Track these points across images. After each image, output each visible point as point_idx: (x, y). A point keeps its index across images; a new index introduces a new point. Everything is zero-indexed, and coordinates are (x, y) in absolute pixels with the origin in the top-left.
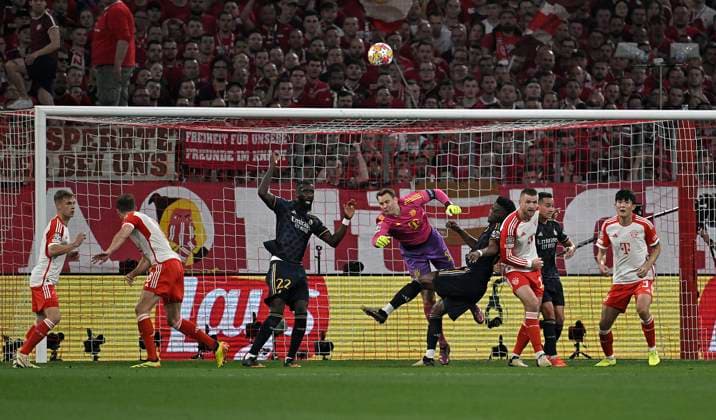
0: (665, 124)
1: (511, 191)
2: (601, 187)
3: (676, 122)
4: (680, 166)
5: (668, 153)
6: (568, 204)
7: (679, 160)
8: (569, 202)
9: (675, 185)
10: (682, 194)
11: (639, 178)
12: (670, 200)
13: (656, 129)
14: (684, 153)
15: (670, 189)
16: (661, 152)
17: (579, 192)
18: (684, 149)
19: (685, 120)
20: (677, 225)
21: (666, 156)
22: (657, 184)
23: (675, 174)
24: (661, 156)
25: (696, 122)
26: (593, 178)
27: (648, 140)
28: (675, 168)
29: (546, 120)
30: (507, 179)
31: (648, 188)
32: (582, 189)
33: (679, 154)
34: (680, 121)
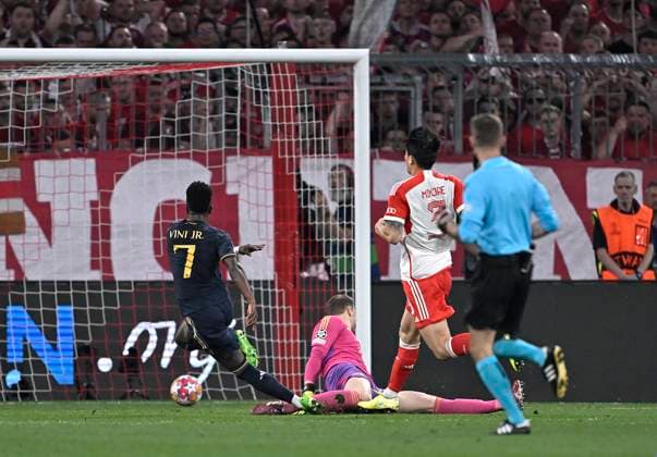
0: (254, 67)
1: (36, 163)
2: (164, 156)
3: (270, 66)
4: (275, 127)
5: (258, 109)
6: (117, 180)
7: (274, 119)
8: (119, 177)
9: (267, 154)
10: (279, 166)
11: (218, 145)
12: (261, 175)
13: (243, 76)
14: (281, 110)
15: (261, 159)
16: (248, 108)
17: (134, 164)
18: (280, 103)
19: (282, 64)
20: (271, 211)
21: (255, 114)
22: (244, 154)
23: (268, 139)
24: (249, 114)
25: (297, 66)
26: (154, 145)
27: (231, 91)
28: (268, 131)
29: (85, 63)
30: (32, 147)
31: (229, 158)
32: (136, 161)
33: (274, 111)
34: (275, 64)
